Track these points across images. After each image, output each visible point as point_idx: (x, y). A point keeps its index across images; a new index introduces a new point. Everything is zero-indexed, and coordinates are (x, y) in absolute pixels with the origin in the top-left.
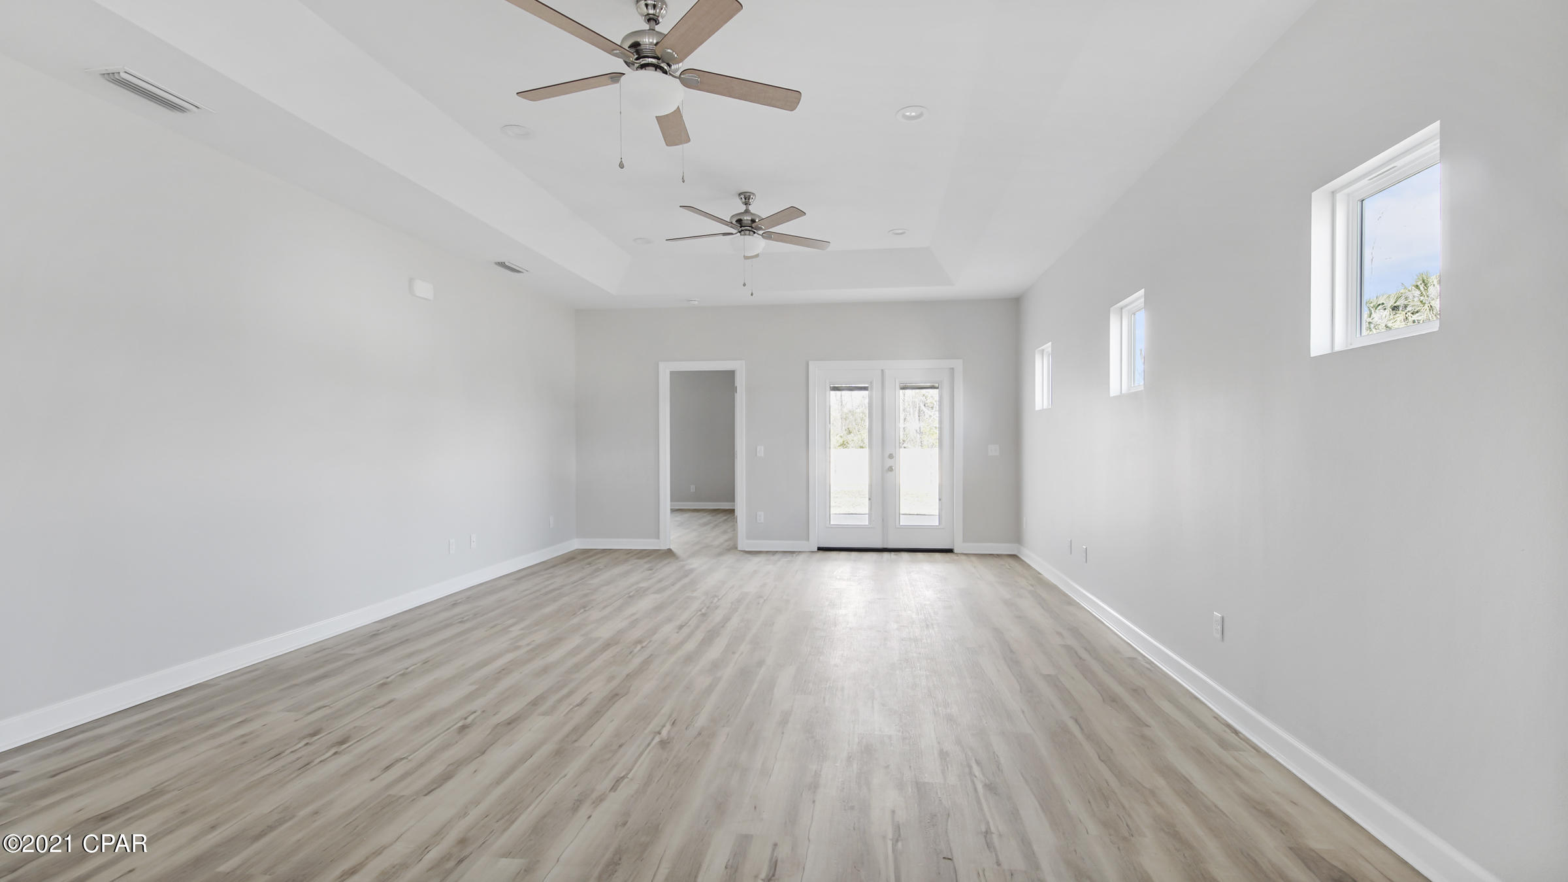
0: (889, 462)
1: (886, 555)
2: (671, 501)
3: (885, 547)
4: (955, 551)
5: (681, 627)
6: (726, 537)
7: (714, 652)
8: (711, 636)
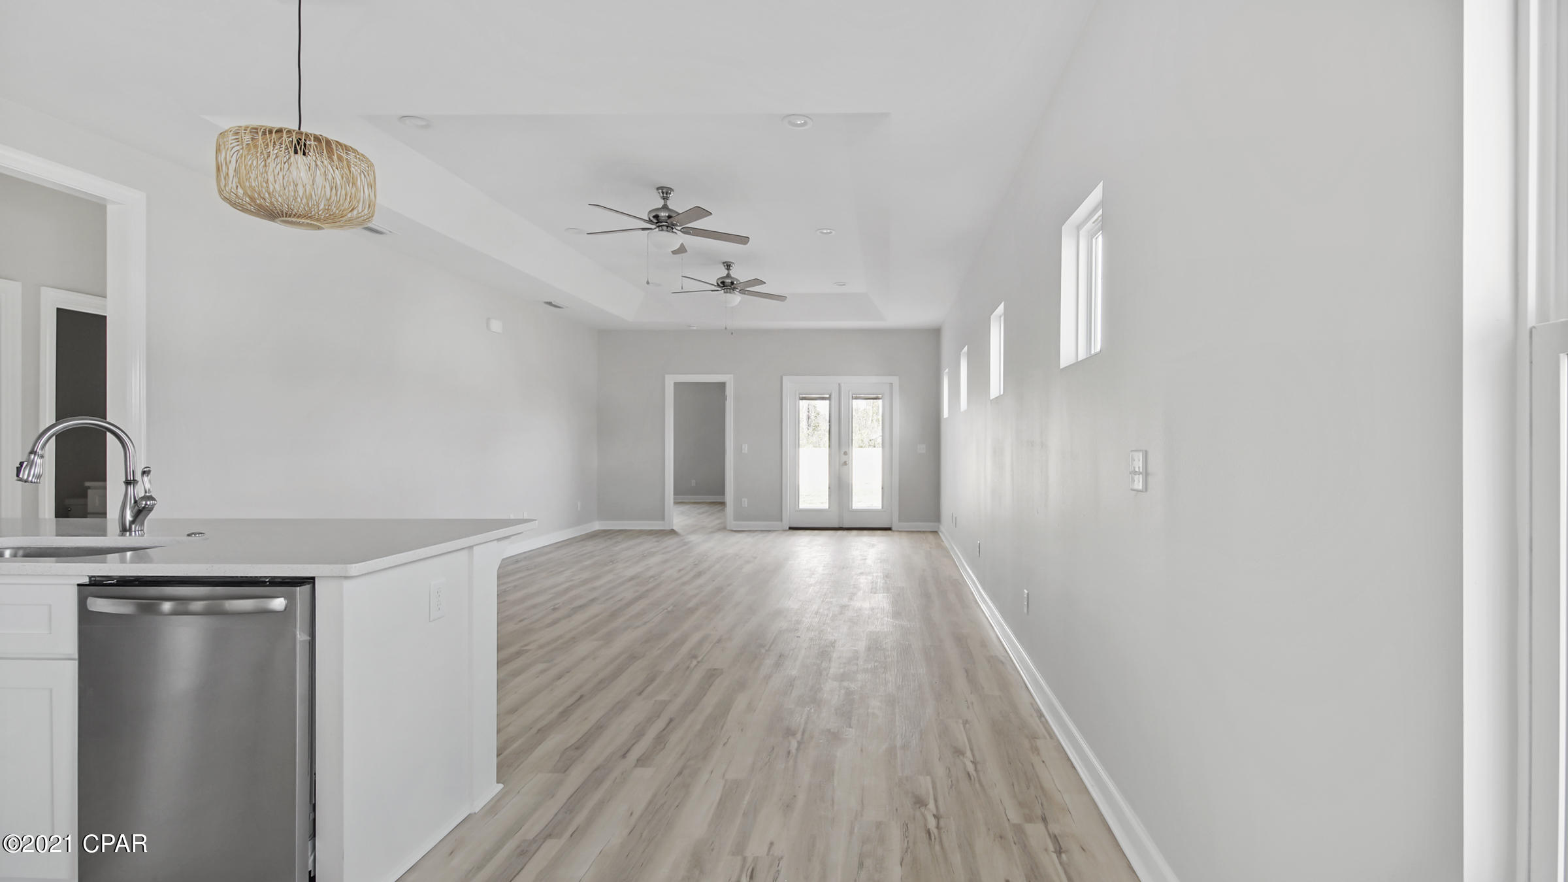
0: (844, 458)
1: (840, 532)
2: (674, 494)
3: (841, 526)
4: (893, 529)
5: (680, 571)
6: (717, 522)
7: (701, 581)
8: (699, 574)
